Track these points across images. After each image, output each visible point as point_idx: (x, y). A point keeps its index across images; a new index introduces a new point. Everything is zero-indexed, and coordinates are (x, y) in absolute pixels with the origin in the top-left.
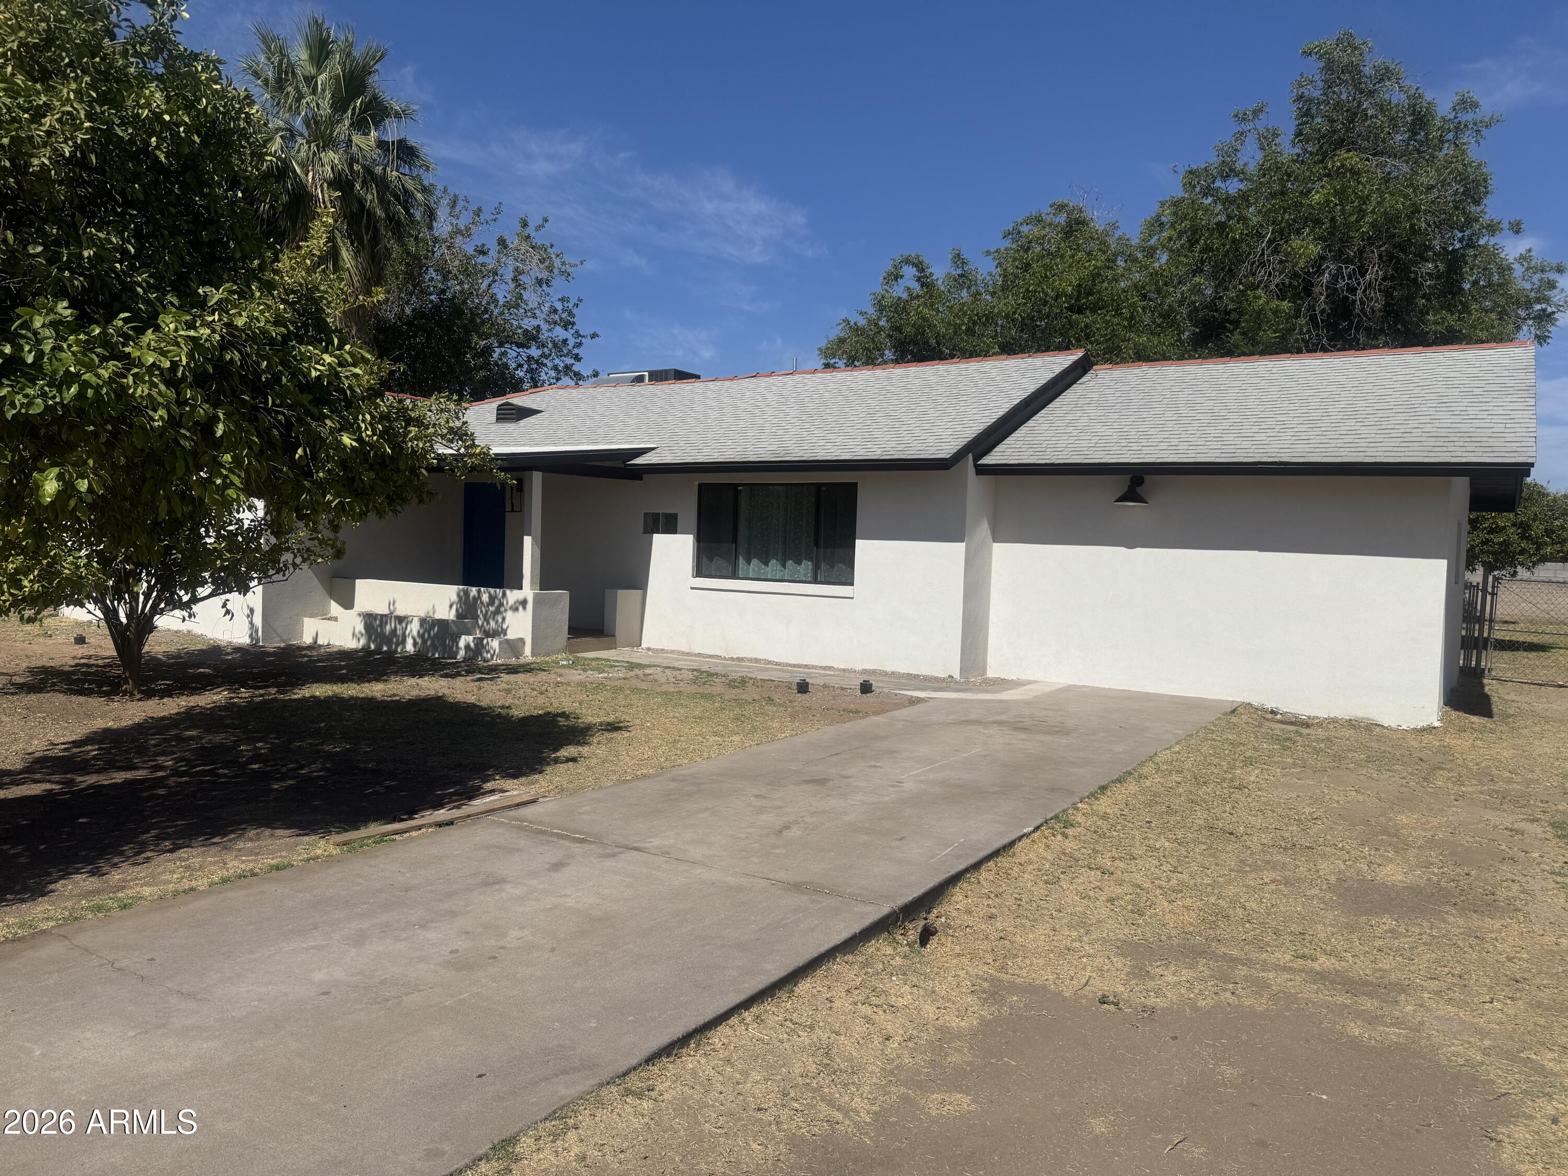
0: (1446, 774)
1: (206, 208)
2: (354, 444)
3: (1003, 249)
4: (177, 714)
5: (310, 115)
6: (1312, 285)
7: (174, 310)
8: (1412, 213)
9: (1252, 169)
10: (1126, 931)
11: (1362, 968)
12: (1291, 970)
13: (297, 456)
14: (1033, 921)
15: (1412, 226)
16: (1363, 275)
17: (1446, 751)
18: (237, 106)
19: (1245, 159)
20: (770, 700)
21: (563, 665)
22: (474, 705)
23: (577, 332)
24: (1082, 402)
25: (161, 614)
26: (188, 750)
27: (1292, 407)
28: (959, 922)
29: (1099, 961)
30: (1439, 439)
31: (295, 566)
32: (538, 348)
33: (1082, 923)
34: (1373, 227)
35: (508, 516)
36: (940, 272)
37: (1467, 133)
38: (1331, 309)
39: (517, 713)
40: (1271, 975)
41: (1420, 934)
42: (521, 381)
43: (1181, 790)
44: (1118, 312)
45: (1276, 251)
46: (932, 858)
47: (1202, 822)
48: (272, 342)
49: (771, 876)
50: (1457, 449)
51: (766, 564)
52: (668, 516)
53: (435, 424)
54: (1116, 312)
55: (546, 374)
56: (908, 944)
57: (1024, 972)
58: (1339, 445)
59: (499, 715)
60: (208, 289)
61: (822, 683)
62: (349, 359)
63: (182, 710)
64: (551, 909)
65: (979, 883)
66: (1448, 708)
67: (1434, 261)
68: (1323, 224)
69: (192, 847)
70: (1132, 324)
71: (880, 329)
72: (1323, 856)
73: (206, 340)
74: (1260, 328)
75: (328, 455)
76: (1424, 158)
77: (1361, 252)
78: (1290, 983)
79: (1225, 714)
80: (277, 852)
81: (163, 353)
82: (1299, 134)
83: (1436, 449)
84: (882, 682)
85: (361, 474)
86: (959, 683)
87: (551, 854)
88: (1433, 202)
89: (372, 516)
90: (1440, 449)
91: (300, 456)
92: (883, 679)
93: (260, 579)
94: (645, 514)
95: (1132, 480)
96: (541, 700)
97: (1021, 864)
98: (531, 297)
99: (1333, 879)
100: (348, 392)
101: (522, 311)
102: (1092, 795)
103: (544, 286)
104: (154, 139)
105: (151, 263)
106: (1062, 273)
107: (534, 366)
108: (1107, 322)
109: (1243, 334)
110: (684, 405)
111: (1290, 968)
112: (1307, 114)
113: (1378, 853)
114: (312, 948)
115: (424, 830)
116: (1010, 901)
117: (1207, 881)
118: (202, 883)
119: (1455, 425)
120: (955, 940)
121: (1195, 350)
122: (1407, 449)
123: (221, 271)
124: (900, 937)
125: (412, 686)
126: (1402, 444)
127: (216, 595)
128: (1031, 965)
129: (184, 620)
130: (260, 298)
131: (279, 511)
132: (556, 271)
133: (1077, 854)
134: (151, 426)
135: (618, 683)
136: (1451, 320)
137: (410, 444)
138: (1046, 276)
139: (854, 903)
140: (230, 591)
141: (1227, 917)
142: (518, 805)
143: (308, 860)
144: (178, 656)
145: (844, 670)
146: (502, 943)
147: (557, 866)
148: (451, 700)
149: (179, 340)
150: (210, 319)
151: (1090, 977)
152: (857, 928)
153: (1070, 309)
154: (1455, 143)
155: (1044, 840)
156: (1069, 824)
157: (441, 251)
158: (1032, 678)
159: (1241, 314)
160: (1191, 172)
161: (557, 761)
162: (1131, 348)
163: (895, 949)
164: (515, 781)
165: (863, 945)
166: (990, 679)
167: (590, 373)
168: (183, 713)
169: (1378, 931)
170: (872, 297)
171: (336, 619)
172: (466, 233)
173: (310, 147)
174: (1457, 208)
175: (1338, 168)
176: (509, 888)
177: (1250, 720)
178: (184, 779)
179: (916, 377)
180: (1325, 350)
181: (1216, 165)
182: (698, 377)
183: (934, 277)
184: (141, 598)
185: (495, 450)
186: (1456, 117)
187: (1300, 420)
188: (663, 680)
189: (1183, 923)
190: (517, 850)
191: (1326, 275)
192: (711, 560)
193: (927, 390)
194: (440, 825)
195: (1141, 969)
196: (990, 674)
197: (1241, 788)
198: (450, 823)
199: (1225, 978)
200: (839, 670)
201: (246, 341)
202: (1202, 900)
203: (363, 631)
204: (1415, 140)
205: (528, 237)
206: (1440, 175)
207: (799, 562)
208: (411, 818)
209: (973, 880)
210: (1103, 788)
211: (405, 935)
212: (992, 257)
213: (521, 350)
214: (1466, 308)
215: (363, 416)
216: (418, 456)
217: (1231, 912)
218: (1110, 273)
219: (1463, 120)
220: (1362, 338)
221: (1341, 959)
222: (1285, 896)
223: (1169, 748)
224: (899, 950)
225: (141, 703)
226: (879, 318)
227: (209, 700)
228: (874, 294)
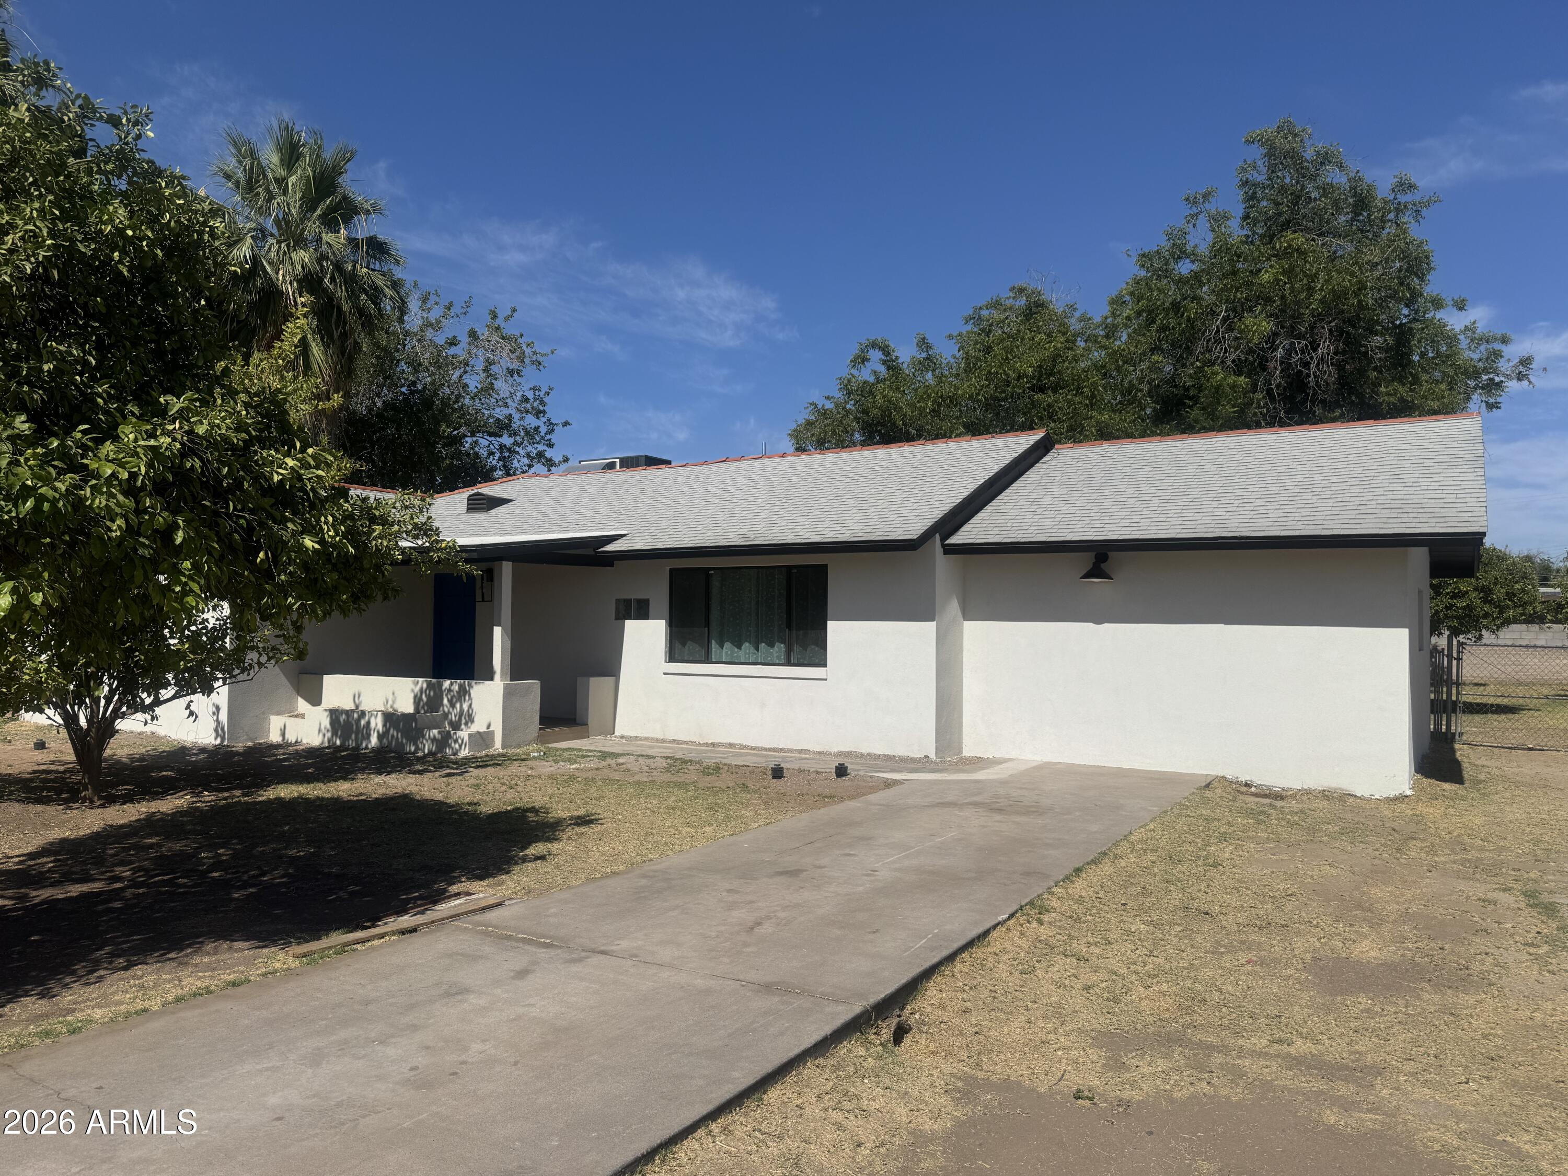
0: (1419, 844)
1: (170, 319)
2: (317, 546)
3: (965, 333)
4: (136, 821)
5: (281, 216)
6: (1267, 361)
7: (134, 420)
8: (1359, 289)
9: (1204, 249)
10: (1102, 1020)
11: (1337, 1051)
12: (1267, 1056)
13: (259, 560)
14: (1008, 1013)
15: (1360, 302)
16: (1315, 350)
17: (1419, 820)
18: (202, 219)
19: (1197, 241)
20: (745, 786)
21: (534, 757)
22: (441, 803)
23: (549, 420)
24: (1045, 480)
25: (123, 718)
26: (147, 859)
27: (1249, 482)
28: (933, 1017)
29: (1074, 1053)
30: (1393, 511)
31: (260, 664)
32: (510, 436)
33: (1058, 1014)
34: (1322, 303)
35: (479, 607)
36: (906, 354)
37: (1407, 214)
38: (1286, 382)
39: (485, 809)
40: (1247, 1062)
41: (1396, 1013)
42: (493, 469)
43: (1156, 870)
44: (1079, 391)
45: (1230, 329)
46: (905, 951)
47: (1177, 902)
48: (234, 448)
49: (741, 977)
50: (1411, 520)
51: (739, 647)
52: (639, 602)
53: (399, 521)
54: (1077, 391)
55: (519, 461)
56: (881, 1044)
57: (998, 1069)
58: (1297, 519)
59: (466, 812)
60: (169, 397)
61: (797, 767)
62: (312, 463)
63: (142, 817)
64: (515, 1019)
65: (953, 975)
66: (1419, 776)
67: (1382, 335)
68: (1274, 301)
69: (147, 964)
70: (1093, 402)
71: (848, 412)
72: (1298, 933)
73: (166, 449)
74: (1219, 403)
75: (289, 558)
76: (1367, 238)
77: (1312, 327)
78: (1266, 1070)
79: (1200, 789)
80: (234, 967)
81: (122, 465)
82: (1246, 217)
83: (1391, 520)
84: (858, 764)
85: (323, 575)
86: (935, 763)
87: (516, 960)
88: (1378, 279)
89: (336, 614)
90: (1395, 521)
91: (262, 560)
92: (858, 760)
93: (224, 679)
94: (618, 601)
95: (1096, 557)
96: (510, 795)
97: (996, 955)
98: (502, 386)
99: (1308, 957)
100: (311, 495)
101: (493, 400)
102: (1067, 878)
103: (516, 376)
104: (116, 254)
105: (113, 373)
106: (1023, 354)
107: (507, 454)
108: (1069, 402)
109: (1203, 409)
110: (654, 491)
111: (1267, 1054)
112: (1253, 197)
113: (1352, 928)
114: (267, 1069)
115: (387, 938)
116: (986, 994)
117: (1183, 964)
118: (155, 1004)
119: (1408, 497)
120: (929, 1036)
121: (1157, 426)
122: (1362, 521)
123: (183, 379)
124: (873, 1037)
125: (379, 785)
126: (1358, 517)
127: (179, 697)
128: (1006, 1061)
129: (146, 723)
130: (221, 406)
131: (242, 613)
132: (527, 360)
133: (1053, 941)
134: (109, 537)
135: (590, 774)
136: (1402, 390)
137: (374, 542)
138: (1007, 358)
139: (826, 1003)
140: (194, 693)
141: (1204, 1001)
142: (484, 909)
143: (266, 974)
144: (142, 759)
145: (819, 753)
146: (463, 1058)
147: (522, 974)
148: (418, 797)
149: (138, 450)
150: (171, 427)
151: (1065, 1071)
152: (827, 1030)
153: (1032, 389)
154: (1396, 223)
155: (1019, 928)
156: (1043, 910)
157: (411, 343)
158: (1007, 756)
159: (1200, 390)
160: (1143, 255)
161: (525, 860)
162: (1093, 426)
163: (867, 1050)
164: (482, 883)
165: (835, 1048)
166: (966, 759)
167: (561, 459)
168: (144, 819)
169: (1355, 1011)
170: (838, 381)
171: (302, 716)
172: (437, 326)
173: (280, 247)
174: (1401, 284)
175: (1286, 249)
176: (473, 999)
177: (1224, 794)
178: (141, 891)
179: (883, 459)
180: (1282, 424)
181: (1167, 248)
182: (668, 462)
183: (900, 361)
184: (103, 702)
185: (462, 541)
186: (1395, 199)
187: (1259, 495)
188: (636, 769)
189: (1159, 1009)
190: (481, 957)
191: (1280, 350)
192: (684, 644)
193: (893, 472)
194: (403, 932)
195: (1116, 1060)
196: (967, 753)
197: (1215, 865)
198: (414, 930)
199: (1201, 1068)
200: (814, 752)
201: (207, 448)
202: (1178, 984)
203: (328, 726)
204: (1358, 221)
205: (498, 328)
206: (1383, 253)
207: (772, 645)
208: (374, 926)
209: (947, 973)
210: (1078, 871)
211: (363, 1053)
212: (954, 341)
213: (493, 438)
214: (1416, 380)
215: (326, 518)
216: (382, 556)
217: (1207, 996)
218: (1070, 354)
219: (1403, 201)
220: (1318, 411)
221: (1317, 1042)
222: (1261, 977)
223: (1144, 826)
224: (872, 1050)
225: (100, 810)
226: (846, 403)
227: (171, 806)
228: (840, 379)
